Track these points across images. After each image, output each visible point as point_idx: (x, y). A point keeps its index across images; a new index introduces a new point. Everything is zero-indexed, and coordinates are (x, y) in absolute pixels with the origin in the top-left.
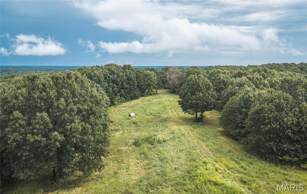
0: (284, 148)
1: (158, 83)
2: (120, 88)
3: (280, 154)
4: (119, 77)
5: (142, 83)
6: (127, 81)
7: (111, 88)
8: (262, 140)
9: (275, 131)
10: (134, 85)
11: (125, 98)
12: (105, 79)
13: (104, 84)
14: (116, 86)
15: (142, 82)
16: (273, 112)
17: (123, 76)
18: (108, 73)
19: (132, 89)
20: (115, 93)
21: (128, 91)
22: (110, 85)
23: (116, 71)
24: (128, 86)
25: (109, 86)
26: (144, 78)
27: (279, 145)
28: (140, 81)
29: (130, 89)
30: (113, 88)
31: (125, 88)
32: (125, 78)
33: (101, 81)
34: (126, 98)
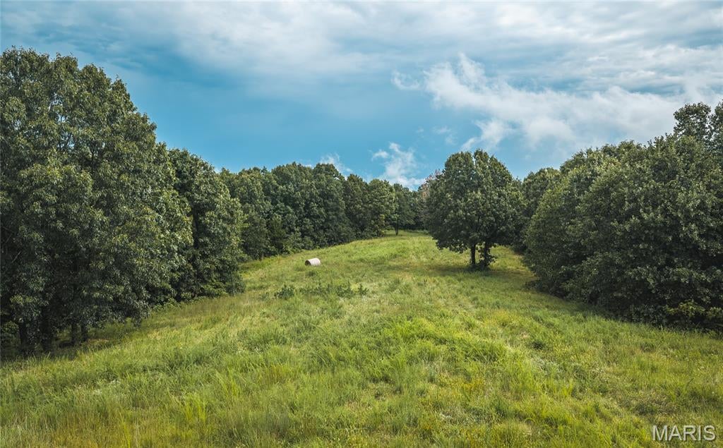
0: (679, 276)
1: (400, 209)
2: (302, 215)
3: (667, 298)
4: (301, 188)
5: (358, 206)
6: (319, 199)
7: (280, 214)
8: (617, 261)
9: (652, 232)
10: (338, 209)
11: (316, 240)
12: (267, 192)
13: (262, 204)
14: (291, 210)
15: (359, 203)
16: (647, 182)
17: (311, 187)
18: (275, 179)
19: (333, 219)
20: (289, 227)
21: (322, 223)
22: (278, 208)
23: (293, 176)
24: (322, 210)
25: (274, 211)
26: (365, 194)
27: (666, 272)
28: (352, 202)
29: (327, 220)
30: (284, 215)
31: (313, 216)
32: (315, 191)
33: (255, 197)
34: (318, 240)
